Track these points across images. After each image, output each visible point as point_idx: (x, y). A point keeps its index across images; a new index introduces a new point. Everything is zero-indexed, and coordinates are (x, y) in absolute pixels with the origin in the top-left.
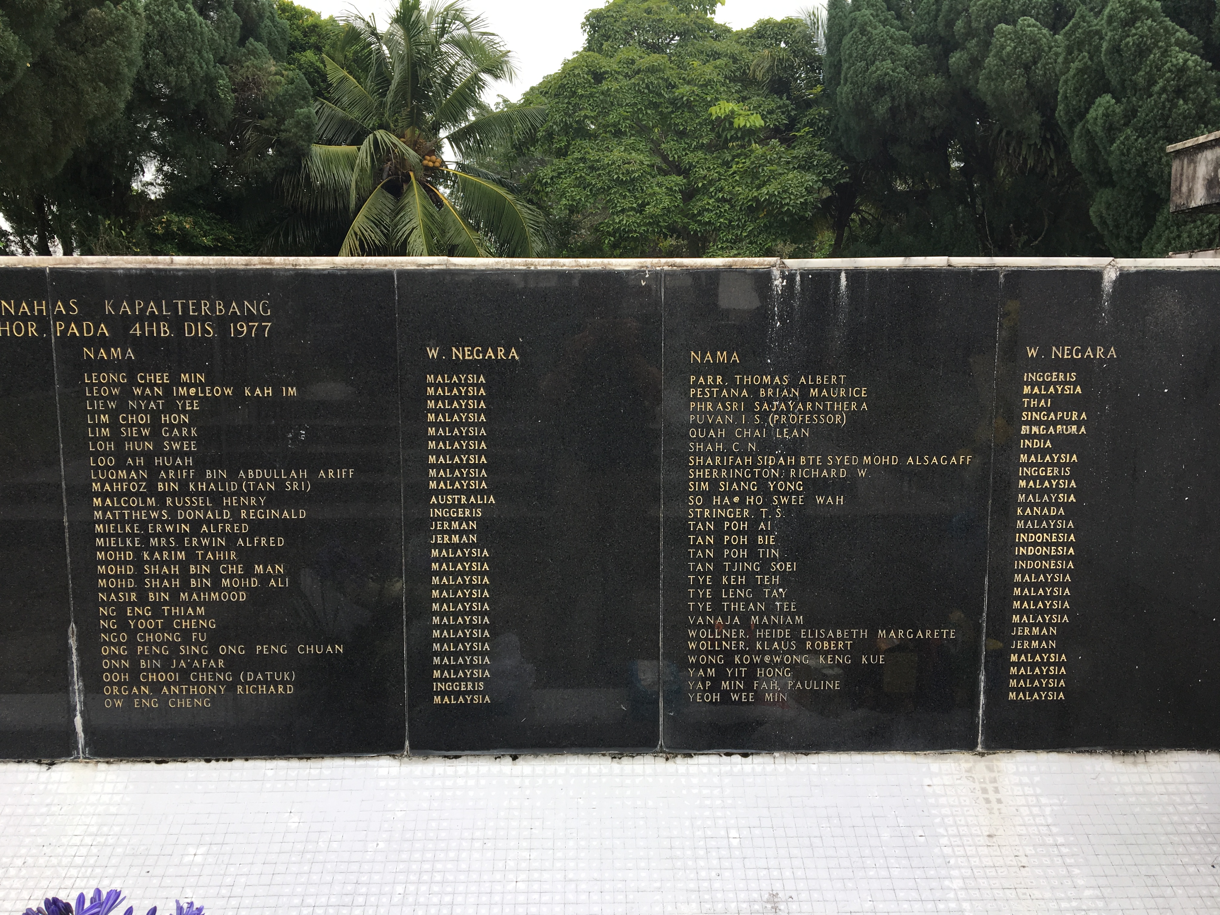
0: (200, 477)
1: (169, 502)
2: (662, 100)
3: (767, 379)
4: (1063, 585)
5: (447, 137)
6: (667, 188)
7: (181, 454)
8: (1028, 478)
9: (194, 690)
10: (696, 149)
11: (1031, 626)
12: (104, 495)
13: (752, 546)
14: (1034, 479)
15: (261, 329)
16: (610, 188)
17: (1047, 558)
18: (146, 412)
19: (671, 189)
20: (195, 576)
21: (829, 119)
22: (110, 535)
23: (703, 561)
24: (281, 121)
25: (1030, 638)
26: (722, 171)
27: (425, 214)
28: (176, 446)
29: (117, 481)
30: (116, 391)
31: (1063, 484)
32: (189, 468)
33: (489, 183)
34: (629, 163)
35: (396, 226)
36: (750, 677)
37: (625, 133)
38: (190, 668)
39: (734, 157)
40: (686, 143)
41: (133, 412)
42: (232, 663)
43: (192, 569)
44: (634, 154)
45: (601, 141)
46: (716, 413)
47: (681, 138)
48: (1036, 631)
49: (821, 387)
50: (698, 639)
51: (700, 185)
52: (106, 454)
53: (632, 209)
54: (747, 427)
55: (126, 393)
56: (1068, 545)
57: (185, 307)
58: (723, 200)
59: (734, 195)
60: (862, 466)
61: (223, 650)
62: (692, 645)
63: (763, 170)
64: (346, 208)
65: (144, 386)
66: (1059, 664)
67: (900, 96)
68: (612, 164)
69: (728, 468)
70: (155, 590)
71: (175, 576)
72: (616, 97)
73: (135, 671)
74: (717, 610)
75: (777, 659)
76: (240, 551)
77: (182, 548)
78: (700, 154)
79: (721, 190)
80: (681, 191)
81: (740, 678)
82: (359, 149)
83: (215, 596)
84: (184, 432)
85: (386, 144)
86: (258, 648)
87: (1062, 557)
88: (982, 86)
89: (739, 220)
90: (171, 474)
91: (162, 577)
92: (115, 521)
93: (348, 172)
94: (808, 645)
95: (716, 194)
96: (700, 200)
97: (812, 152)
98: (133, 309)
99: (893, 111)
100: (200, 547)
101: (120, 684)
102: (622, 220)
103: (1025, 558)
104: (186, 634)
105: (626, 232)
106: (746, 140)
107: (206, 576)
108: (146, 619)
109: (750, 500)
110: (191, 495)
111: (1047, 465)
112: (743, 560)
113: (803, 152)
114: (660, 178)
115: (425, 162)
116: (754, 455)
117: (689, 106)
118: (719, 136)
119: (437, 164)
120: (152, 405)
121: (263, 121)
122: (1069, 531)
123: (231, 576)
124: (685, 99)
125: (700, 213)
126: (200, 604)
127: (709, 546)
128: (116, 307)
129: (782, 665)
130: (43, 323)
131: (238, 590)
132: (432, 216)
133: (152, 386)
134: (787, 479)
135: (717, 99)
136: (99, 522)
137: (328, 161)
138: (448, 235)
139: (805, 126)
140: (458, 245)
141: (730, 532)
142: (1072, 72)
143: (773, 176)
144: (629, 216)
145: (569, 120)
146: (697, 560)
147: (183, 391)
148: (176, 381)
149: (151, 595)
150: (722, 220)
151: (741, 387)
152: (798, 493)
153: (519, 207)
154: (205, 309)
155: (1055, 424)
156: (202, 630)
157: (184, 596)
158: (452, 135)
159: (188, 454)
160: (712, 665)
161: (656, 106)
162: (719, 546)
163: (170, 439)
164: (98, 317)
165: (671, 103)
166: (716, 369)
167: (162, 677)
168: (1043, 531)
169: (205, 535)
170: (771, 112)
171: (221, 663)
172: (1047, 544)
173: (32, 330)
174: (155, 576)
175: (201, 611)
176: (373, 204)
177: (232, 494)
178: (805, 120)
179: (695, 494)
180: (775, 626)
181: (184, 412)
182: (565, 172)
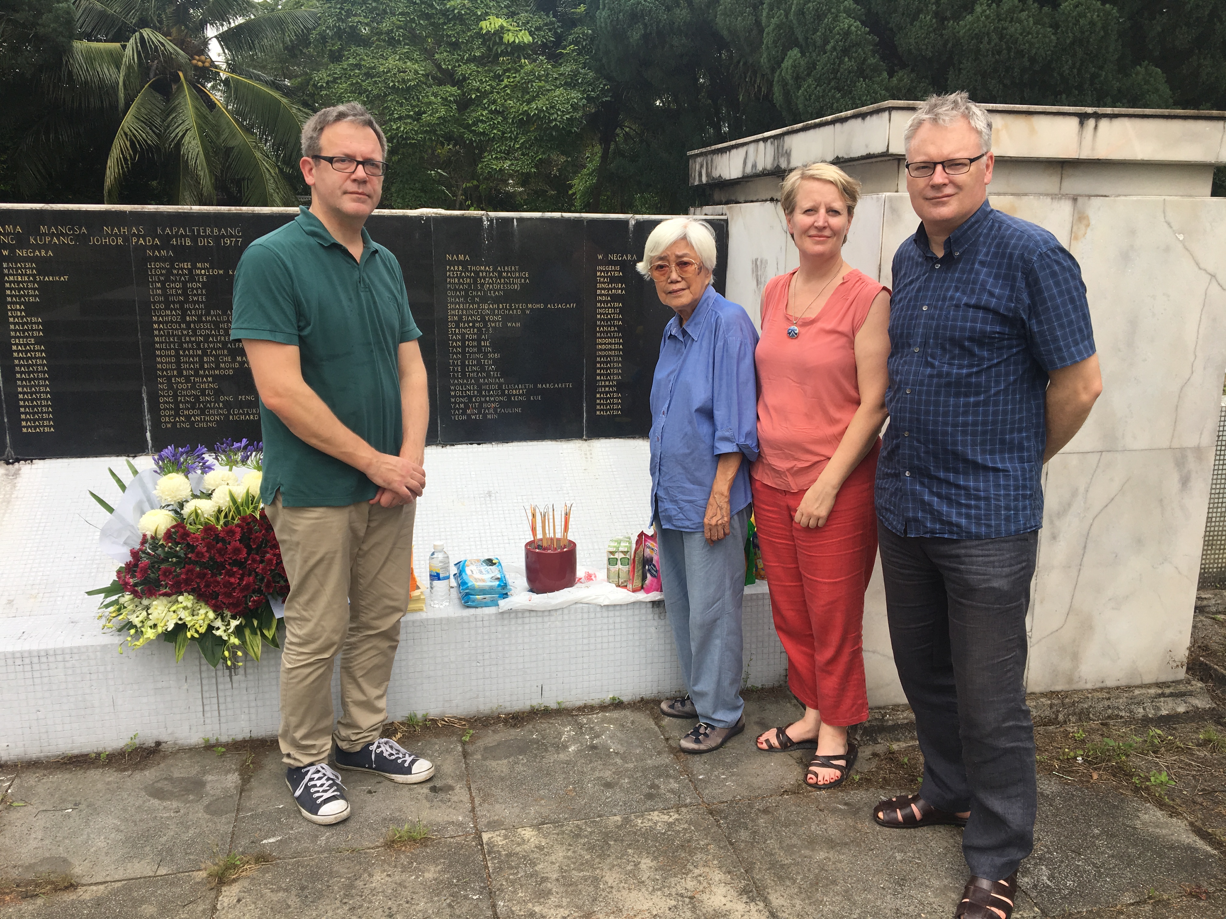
0: (208, 314)
1: (192, 326)
2: (434, 11)
3: (483, 268)
4: (618, 362)
5: (216, 37)
6: (442, 98)
7: (198, 302)
8: (601, 314)
9: (207, 418)
10: (469, 61)
11: (605, 381)
12: (159, 323)
13: (479, 347)
14: (604, 314)
15: (237, 242)
16: (386, 95)
17: (611, 350)
18: (179, 282)
19: (445, 99)
20: (207, 362)
21: (592, 39)
22: (162, 343)
23: (456, 354)
24: (40, 14)
25: (605, 386)
26: (494, 84)
27: (197, 115)
28: (195, 298)
29: (165, 316)
30: (164, 272)
31: (616, 316)
32: (202, 309)
33: (262, 85)
34: (405, 72)
35: (168, 127)
36: (480, 407)
37: (399, 42)
38: (205, 407)
39: (505, 71)
40: (459, 55)
41: (173, 282)
42: (227, 405)
43: (205, 359)
44: (409, 64)
45: (376, 48)
46: (460, 284)
47: (454, 50)
48: (607, 383)
49: (508, 272)
50: (455, 390)
51: (473, 96)
52: (159, 302)
53: (409, 116)
54: (474, 290)
55: (169, 272)
56: (619, 344)
57: (198, 231)
58: (496, 112)
59: (506, 108)
60: (527, 308)
61: (222, 398)
62: (453, 393)
63: (532, 85)
64: (114, 106)
65: (178, 269)
66: (618, 398)
67: (651, 25)
68: (387, 72)
69: (466, 309)
70: (186, 369)
71: (196, 362)
72: (388, 6)
73: (177, 409)
74: (464, 376)
75: (492, 399)
76: (229, 350)
77: (200, 349)
78: (472, 66)
79: (494, 102)
80: (455, 101)
81: (475, 408)
82: (124, 47)
83: (217, 372)
84: (199, 292)
85: (153, 42)
86: (240, 397)
87: (617, 350)
88: (720, 21)
89: (511, 132)
90: (193, 312)
91: (190, 363)
92: (165, 335)
93: (113, 70)
94: (506, 392)
95: (489, 105)
96: (473, 111)
97: (577, 70)
98: (172, 231)
99: (646, 37)
100: (209, 348)
101: (169, 416)
102: (400, 127)
103: (601, 350)
104: (203, 391)
105: (404, 139)
106: (516, 55)
107: (212, 362)
108: (182, 383)
109: (477, 325)
110: (203, 322)
111: (609, 308)
112: (475, 353)
113: (569, 69)
114: (435, 89)
115: (194, 62)
116: (478, 303)
117: (460, 18)
118: (490, 49)
119: (207, 64)
120: (183, 278)
121: (18, 15)
122: (620, 338)
123: (225, 362)
124: (456, 11)
125: (475, 124)
126: (210, 376)
127: (459, 347)
128: (163, 230)
129: (494, 402)
130: (126, 239)
131: (229, 369)
132: (205, 117)
133: (182, 269)
134: (494, 315)
135: (487, 14)
136: (157, 336)
137: (91, 57)
138: (223, 137)
139: (570, 44)
140: (233, 148)
141: (468, 340)
142: (772, 27)
143: (541, 92)
144: (406, 124)
145: (343, 26)
146: (454, 353)
147: (198, 272)
148: (194, 267)
149: (184, 372)
150: (495, 131)
151: (471, 272)
152: (499, 321)
153: (294, 111)
154: (208, 231)
155: (611, 289)
156: (211, 389)
157: (201, 372)
158: (220, 34)
159: (202, 302)
160: (462, 403)
161: (428, 17)
162: (463, 347)
163: (192, 295)
164: (155, 235)
165: (444, 15)
166: (459, 263)
167: (191, 412)
168: (608, 338)
169: (211, 342)
170: (538, 29)
171: (221, 405)
172: (610, 344)
173: (120, 241)
174: (186, 363)
175: (210, 379)
176: (142, 104)
177: (224, 322)
178: (570, 38)
179: (451, 322)
180: (491, 384)
181: (199, 282)
182: (340, 78)
